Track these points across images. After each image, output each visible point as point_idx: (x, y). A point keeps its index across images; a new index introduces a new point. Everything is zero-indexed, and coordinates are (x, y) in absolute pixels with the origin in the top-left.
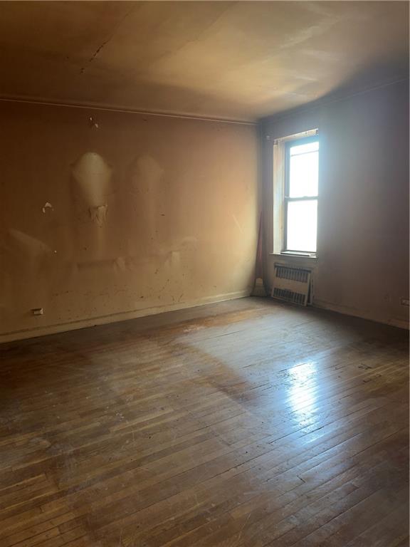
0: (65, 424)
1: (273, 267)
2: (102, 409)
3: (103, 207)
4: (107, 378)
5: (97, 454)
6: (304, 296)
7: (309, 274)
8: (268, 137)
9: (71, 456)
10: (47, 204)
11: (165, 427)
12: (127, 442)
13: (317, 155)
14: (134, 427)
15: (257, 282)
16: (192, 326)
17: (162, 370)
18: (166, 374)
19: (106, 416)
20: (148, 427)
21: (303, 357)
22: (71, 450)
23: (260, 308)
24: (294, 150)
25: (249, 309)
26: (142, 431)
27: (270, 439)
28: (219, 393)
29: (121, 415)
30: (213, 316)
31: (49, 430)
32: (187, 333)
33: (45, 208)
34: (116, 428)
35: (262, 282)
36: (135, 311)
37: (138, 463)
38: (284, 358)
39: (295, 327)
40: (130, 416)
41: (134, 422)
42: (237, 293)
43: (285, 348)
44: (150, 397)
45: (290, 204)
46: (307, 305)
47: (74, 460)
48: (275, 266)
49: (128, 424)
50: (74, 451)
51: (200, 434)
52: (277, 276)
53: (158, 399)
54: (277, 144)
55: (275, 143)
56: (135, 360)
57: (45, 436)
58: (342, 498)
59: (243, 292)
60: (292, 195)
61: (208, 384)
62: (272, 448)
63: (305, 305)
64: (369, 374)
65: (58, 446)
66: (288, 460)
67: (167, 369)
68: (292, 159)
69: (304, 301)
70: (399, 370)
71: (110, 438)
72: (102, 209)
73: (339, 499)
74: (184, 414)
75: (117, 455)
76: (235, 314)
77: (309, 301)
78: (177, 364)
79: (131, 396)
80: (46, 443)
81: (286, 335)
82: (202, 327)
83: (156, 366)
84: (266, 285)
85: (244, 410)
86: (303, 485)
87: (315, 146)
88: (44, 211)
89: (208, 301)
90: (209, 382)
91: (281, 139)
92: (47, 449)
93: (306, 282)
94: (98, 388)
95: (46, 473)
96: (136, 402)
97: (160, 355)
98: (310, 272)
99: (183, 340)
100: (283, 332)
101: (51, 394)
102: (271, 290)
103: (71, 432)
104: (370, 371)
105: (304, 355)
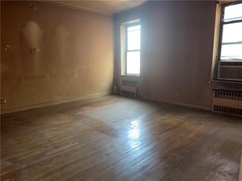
0: (20, 154)
1: (121, 80)
2: (41, 145)
3: (38, 49)
4: (42, 131)
5: (40, 166)
6: (135, 93)
7: (137, 84)
8: (118, 22)
9: (24, 169)
10: (8, 46)
11: (75, 151)
12: (56, 159)
13: (140, 31)
14: (59, 152)
15: (114, 88)
16: (85, 107)
17: (71, 126)
18: (73, 128)
19: (43, 148)
20: (66, 151)
21: (137, 117)
22: (25, 166)
23: (115, 99)
24: (129, 29)
25: (111, 99)
26: (63, 154)
27: (127, 151)
28: (101, 134)
29: (51, 147)
30: (94, 103)
31: (11, 157)
32: (83, 110)
33: (7, 48)
34: (49, 154)
35: (116, 88)
36: (55, 101)
37: (62, 168)
38: (128, 118)
39: (132, 105)
40: (56, 147)
41: (59, 150)
42: (105, 93)
43: (128, 114)
44: (66, 138)
45: (128, 53)
46: (136, 97)
47: (27, 170)
48: (122, 81)
49: (55, 151)
50: (26, 166)
51: (93, 152)
52: (123, 85)
53: (70, 139)
54: (122, 25)
55: (121, 25)
56: (56, 123)
57: (9, 160)
58: (162, 173)
59: (108, 92)
60: (129, 49)
61: (95, 131)
62: (128, 155)
63: (135, 97)
64: (165, 122)
65: (17, 164)
66: (136, 159)
67: (74, 126)
68: (129, 33)
69: (135, 95)
70: (177, 120)
71: (46, 158)
72: (38, 50)
73: (161, 173)
74: (84, 144)
75: (51, 165)
76: (105, 102)
77: (137, 95)
78: (79, 124)
79: (56, 138)
80: (9, 164)
81: (128, 109)
82: (90, 107)
83: (68, 125)
84: (118, 89)
85: (113, 140)
86: (145, 169)
87: (139, 27)
88: (6, 49)
89: (91, 96)
90: (95, 130)
91: (124, 23)
92: (11, 166)
93: (136, 87)
94: (38, 136)
95: (10, 179)
96: (59, 141)
97: (70, 120)
98: (137, 82)
99: (80, 113)
100: (127, 107)
101: (12, 140)
102: (120, 91)
103: (24, 157)
104: (165, 121)
105: (137, 116)
